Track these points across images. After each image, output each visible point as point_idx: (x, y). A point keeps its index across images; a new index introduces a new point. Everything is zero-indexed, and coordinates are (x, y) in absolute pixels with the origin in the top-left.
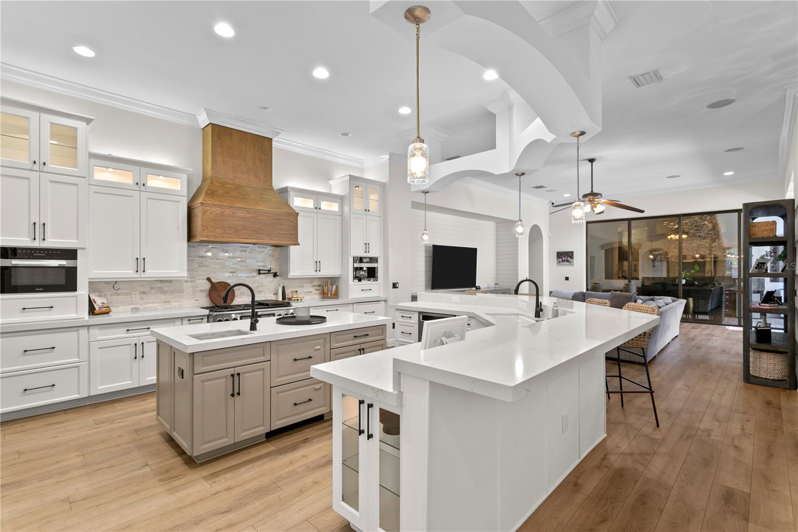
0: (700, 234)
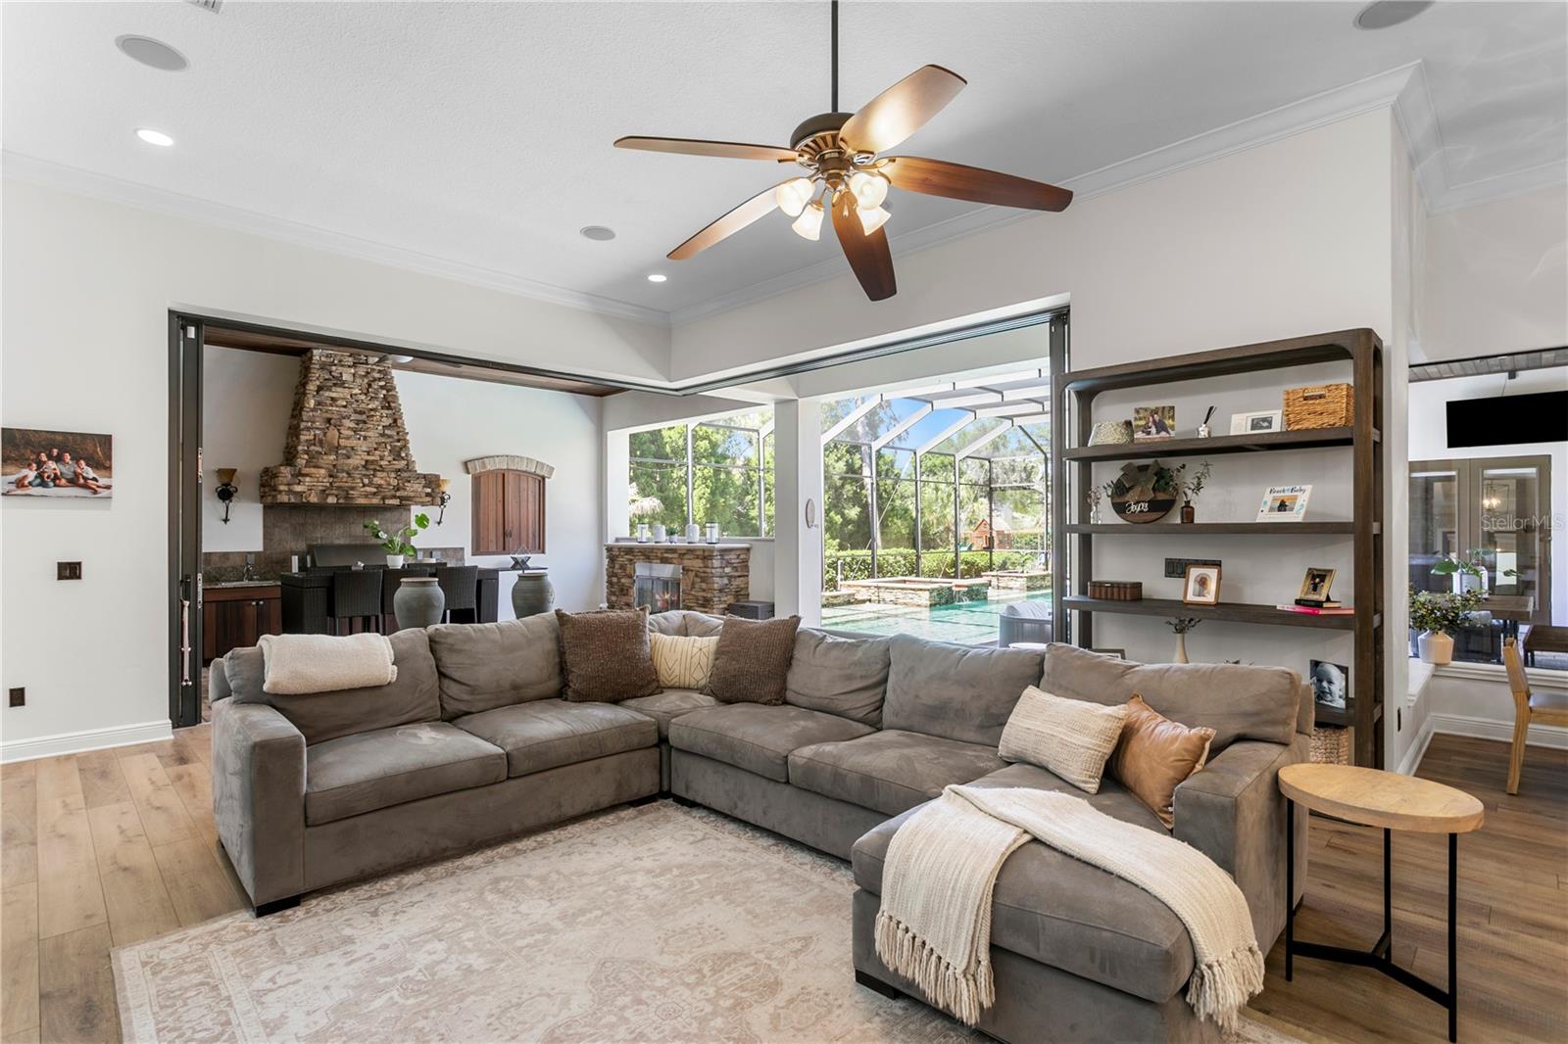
0: (368, 434)
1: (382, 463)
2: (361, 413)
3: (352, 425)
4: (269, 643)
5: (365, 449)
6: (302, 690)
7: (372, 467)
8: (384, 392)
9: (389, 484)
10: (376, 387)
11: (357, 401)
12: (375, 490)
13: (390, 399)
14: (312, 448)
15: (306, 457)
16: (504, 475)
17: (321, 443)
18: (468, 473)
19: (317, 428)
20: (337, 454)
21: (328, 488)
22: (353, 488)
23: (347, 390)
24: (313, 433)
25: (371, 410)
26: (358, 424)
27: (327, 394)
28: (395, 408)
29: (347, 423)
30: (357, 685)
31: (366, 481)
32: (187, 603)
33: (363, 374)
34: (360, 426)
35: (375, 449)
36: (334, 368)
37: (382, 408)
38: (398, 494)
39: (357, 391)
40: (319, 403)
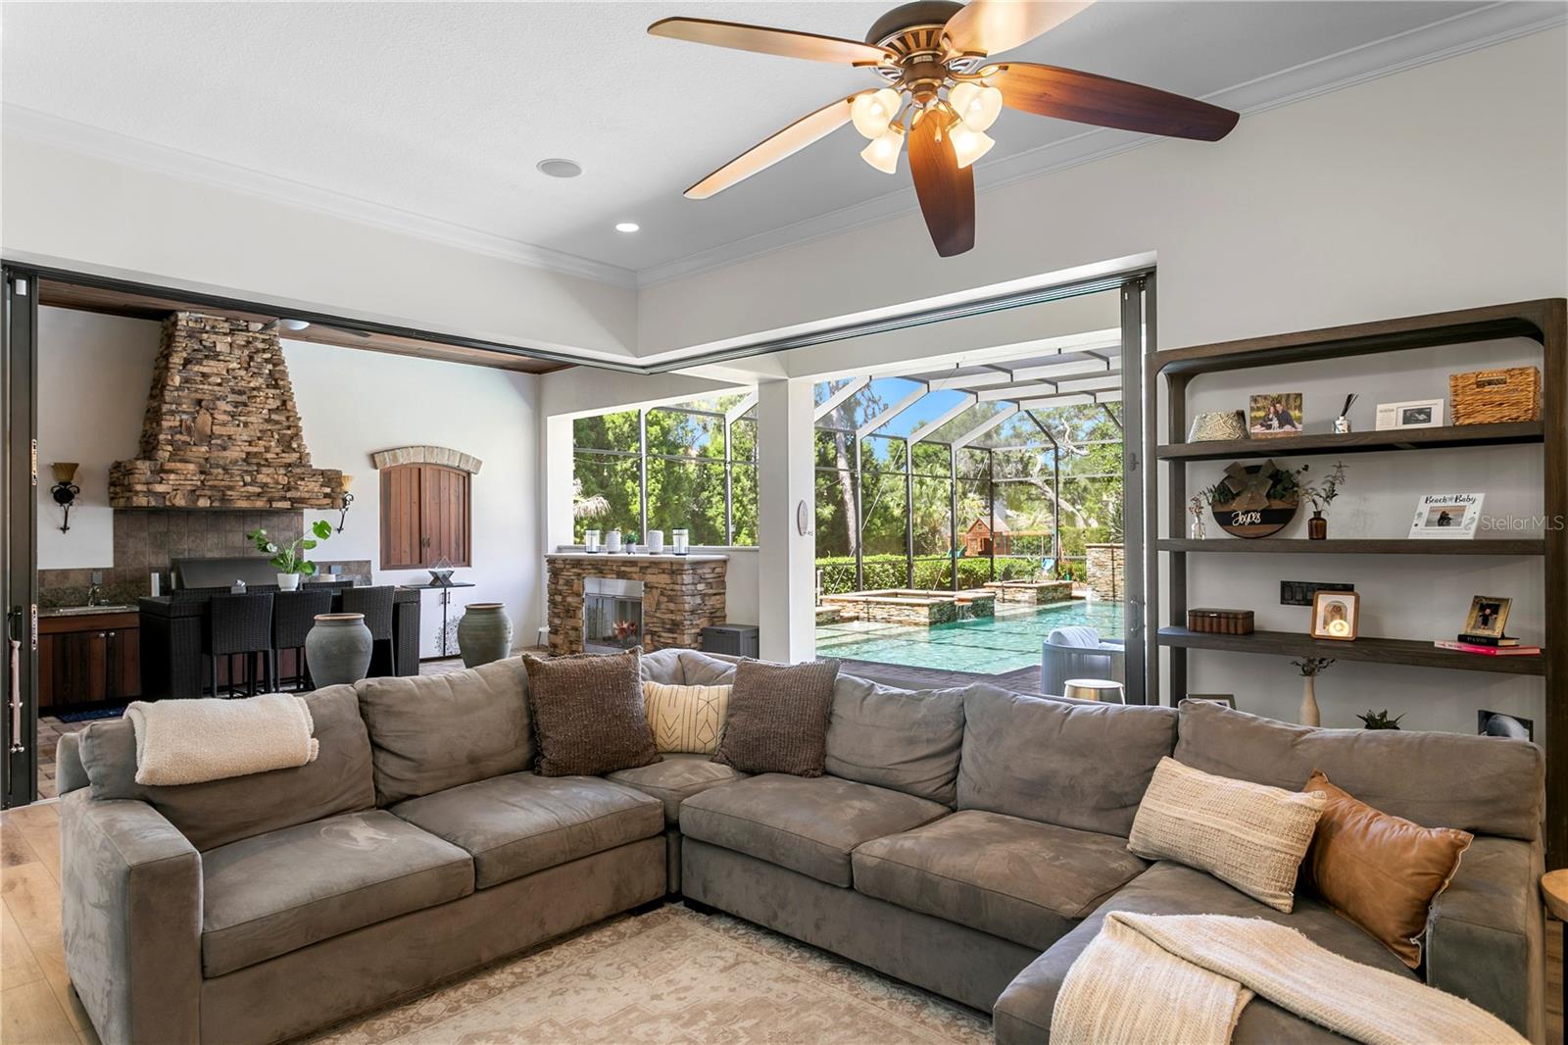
0: (250, 419)
1: (269, 456)
2: (241, 393)
3: (229, 408)
4: (143, 715)
5: (246, 438)
6: (191, 778)
7: (255, 461)
8: (270, 366)
9: (278, 483)
10: (259, 360)
11: (235, 378)
12: (260, 490)
13: (277, 376)
14: (178, 437)
15: (170, 448)
16: (420, 470)
17: (189, 431)
18: (376, 467)
19: (184, 412)
20: (210, 444)
21: (198, 488)
22: (230, 488)
23: (222, 364)
24: (178, 418)
25: (254, 389)
26: (236, 407)
27: (196, 368)
28: (284, 386)
29: (222, 405)
30: (265, 767)
31: (248, 479)
32: (17, 644)
33: (243, 343)
34: (240, 408)
35: (259, 439)
36: (205, 336)
37: (268, 387)
38: (289, 495)
39: (234, 365)
40: (186, 381)
